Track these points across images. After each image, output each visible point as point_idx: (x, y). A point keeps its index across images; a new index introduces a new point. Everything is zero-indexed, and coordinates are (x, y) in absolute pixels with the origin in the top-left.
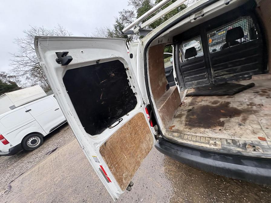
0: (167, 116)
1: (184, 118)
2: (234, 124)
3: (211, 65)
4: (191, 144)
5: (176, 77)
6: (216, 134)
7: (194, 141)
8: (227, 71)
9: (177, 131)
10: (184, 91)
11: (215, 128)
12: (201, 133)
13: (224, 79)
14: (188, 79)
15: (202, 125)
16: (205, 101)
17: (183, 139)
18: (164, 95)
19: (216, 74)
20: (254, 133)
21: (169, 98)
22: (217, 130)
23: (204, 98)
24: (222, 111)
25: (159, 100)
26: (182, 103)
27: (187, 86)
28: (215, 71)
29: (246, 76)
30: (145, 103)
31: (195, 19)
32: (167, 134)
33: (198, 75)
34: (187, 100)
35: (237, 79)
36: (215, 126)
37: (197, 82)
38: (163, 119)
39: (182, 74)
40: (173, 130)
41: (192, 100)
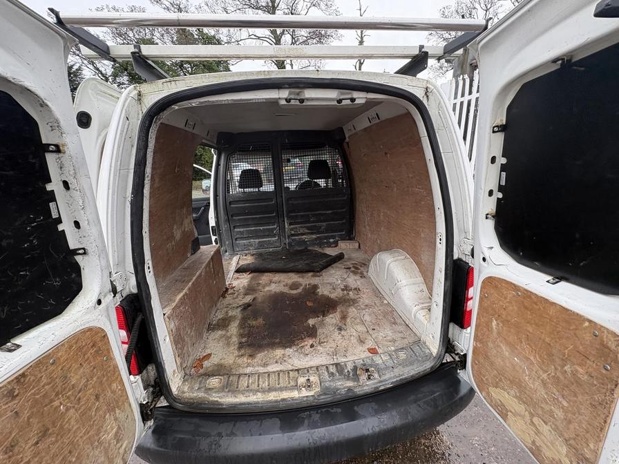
0: (191, 329)
1: (234, 328)
2: (332, 329)
3: (285, 212)
4: (258, 403)
5: (214, 225)
6: (307, 358)
7: (264, 391)
8: (308, 228)
9: (219, 370)
10: (231, 259)
11: (303, 344)
12: (276, 362)
13: (304, 242)
14: (242, 233)
15: (277, 340)
16: (276, 284)
17: (235, 391)
18: (186, 264)
19: (292, 229)
20: (361, 341)
21: (200, 274)
22: (306, 348)
23: (275, 277)
24: (309, 304)
25: (168, 278)
26: (227, 289)
27: (238, 247)
28: (290, 224)
29: (331, 240)
30: (119, 289)
31: (288, 100)
32: (186, 389)
33: (261, 228)
34: (239, 281)
35: (321, 245)
36: (302, 339)
37: (259, 242)
38: (178, 340)
39: (228, 220)
40: (207, 368)
41: (250, 282)
